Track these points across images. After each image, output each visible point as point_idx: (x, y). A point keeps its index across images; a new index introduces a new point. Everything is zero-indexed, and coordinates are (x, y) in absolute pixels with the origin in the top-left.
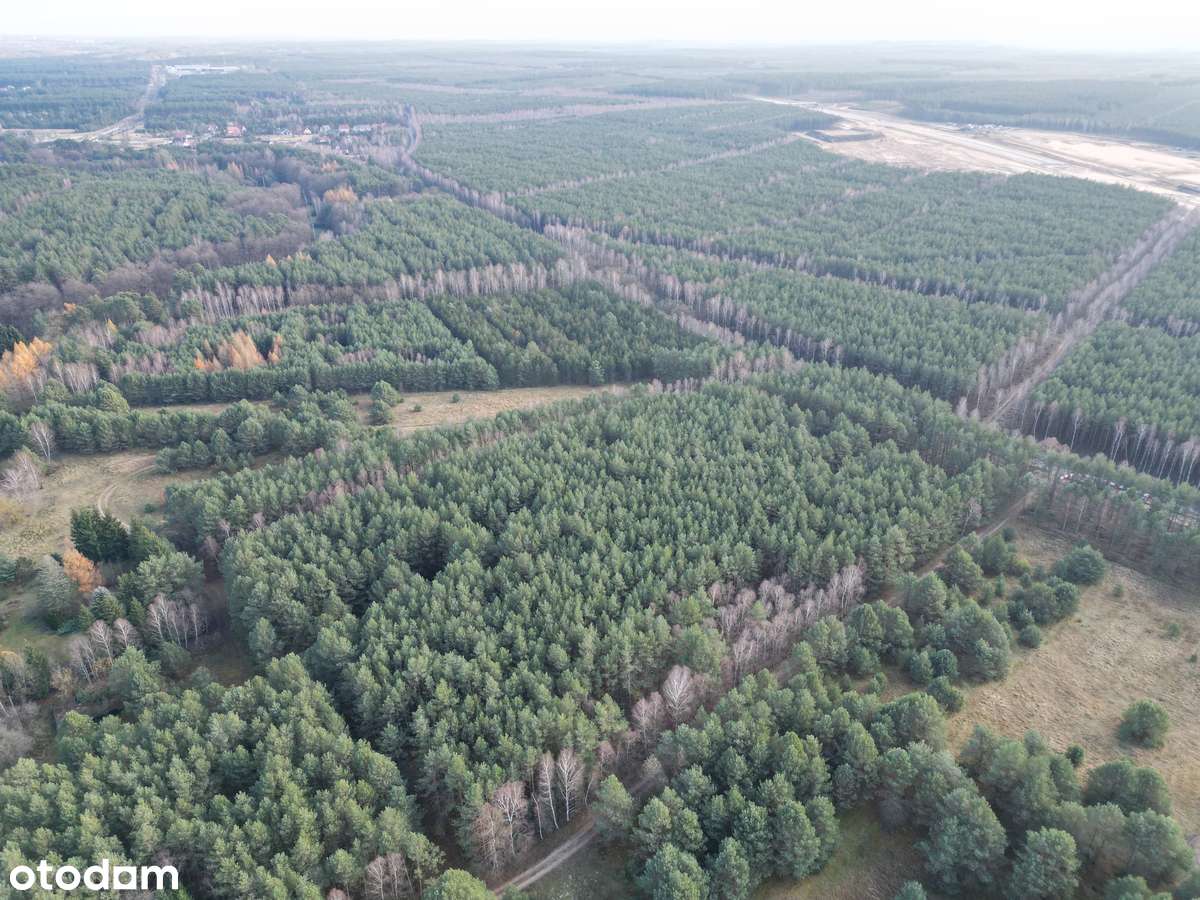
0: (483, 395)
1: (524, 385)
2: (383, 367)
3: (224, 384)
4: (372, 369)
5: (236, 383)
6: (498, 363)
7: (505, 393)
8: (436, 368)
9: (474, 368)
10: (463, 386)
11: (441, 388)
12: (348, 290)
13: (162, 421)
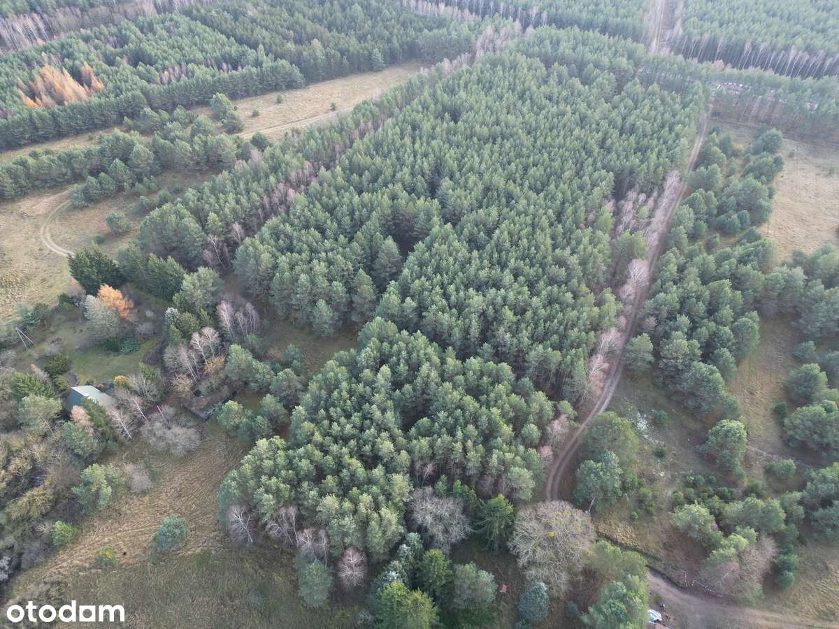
0: (298, 93)
1: (324, 79)
2: (206, 80)
4: (198, 83)
6: (297, 60)
7: (313, 88)
8: (251, 73)
9: (282, 71)
10: (276, 88)
11: (259, 92)
13: (53, 161)
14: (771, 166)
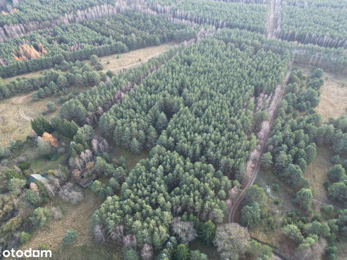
0: (126, 54)
1: (136, 49)
2: (89, 50)
3: (33, 65)
4: (85, 51)
5: (38, 63)
6: (125, 41)
7: (131, 52)
8: (107, 47)
9: (119, 46)
10: (116, 52)
11: (110, 54)
12: (48, 22)
13: (26, 82)
14: (319, 83)
